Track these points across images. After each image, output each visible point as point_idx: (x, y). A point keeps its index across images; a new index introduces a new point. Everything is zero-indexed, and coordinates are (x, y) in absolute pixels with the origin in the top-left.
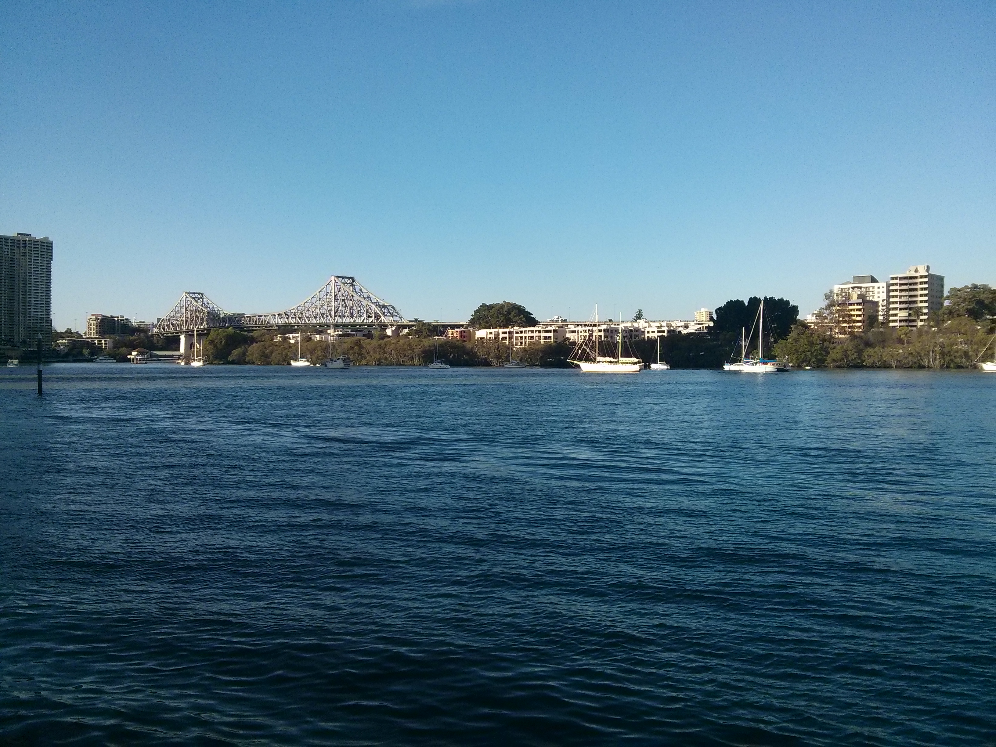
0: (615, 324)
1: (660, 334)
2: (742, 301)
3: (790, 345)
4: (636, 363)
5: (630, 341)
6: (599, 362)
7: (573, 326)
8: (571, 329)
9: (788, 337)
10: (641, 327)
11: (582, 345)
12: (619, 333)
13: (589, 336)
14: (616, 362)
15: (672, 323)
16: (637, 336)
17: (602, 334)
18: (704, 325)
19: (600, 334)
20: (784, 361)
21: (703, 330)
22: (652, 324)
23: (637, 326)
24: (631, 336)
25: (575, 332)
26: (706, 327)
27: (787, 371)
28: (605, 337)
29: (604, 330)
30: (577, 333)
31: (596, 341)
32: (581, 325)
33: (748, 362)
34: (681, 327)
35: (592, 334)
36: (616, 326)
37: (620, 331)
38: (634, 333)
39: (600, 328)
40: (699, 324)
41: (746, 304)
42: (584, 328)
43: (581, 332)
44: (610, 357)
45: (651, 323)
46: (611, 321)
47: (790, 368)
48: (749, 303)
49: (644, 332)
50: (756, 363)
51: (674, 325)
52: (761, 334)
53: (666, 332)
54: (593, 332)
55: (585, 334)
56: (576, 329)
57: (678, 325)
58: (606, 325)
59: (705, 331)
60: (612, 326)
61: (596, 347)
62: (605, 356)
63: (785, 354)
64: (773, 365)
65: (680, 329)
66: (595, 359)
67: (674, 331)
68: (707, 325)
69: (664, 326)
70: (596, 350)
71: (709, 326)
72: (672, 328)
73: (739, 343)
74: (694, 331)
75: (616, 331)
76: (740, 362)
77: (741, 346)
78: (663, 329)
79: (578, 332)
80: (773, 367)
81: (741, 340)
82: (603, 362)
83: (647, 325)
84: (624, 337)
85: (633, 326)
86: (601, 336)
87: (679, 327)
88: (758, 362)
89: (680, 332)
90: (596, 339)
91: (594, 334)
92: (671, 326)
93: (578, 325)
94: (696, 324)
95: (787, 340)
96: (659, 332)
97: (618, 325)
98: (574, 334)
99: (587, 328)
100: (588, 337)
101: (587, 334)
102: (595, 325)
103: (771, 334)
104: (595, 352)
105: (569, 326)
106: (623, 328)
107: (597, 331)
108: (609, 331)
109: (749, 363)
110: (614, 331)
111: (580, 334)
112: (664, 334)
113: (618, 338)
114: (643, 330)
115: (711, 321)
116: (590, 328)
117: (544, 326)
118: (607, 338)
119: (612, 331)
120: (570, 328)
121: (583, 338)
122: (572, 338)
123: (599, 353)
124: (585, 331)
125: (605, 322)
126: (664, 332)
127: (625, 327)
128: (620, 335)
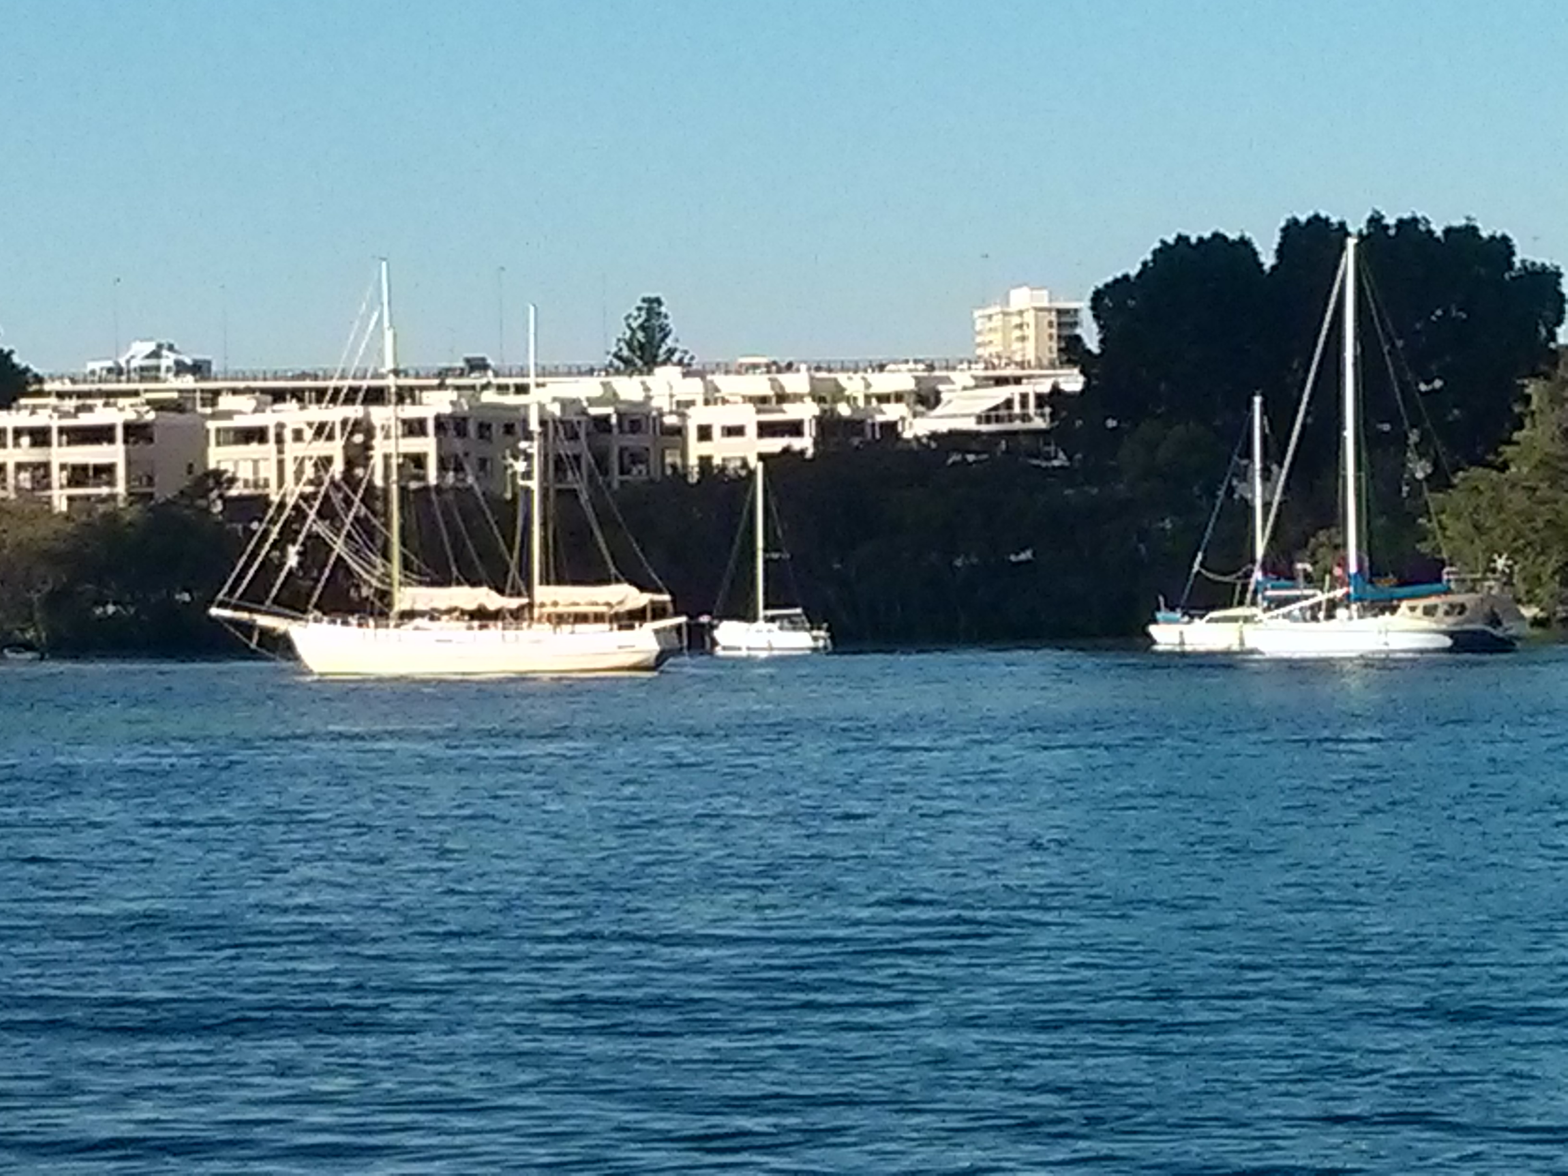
0: (502, 389)
1: (775, 445)
2: (1244, 243)
3: (1518, 500)
4: (636, 616)
5: (596, 491)
6: (408, 615)
7: (246, 403)
8: (239, 422)
9: (1509, 451)
10: (660, 402)
11: (300, 514)
12: (529, 436)
13: (350, 464)
14: (517, 615)
15: (842, 378)
16: (636, 459)
17: (427, 445)
18: (1030, 388)
19: (414, 445)
20: (1492, 585)
21: (1025, 418)
22: (726, 383)
23: (637, 396)
24: (601, 461)
25: (256, 435)
26: (1039, 397)
27: (1505, 645)
28: (442, 466)
29: (441, 423)
30: (272, 446)
31: (386, 491)
32: (298, 395)
33: (1287, 601)
34: (899, 397)
35: (367, 446)
36: (511, 399)
37: (534, 426)
38: (617, 442)
39: (410, 411)
40: (1000, 381)
41: (1268, 260)
42: (317, 413)
43: (298, 435)
44: (474, 584)
45: (718, 379)
46: (477, 365)
47: (1527, 630)
48: (1280, 252)
49: (679, 431)
50: (1332, 606)
51: (853, 385)
52: (1349, 434)
53: (810, 430)
54: (369, 433)
55: (322, 448)
56: (267, 419)
57: (876, 389)
58: (453, 395)
59: (1039, 423)
60: (489, 397)
61: (387, 525)
62: (443, 580)
63: (1492, 550)
64: (1429, 611)
65: (892, 412)
66: (385, 596)
67: (855, 425)
68: (1045, 387)
69: (798, 398)
70: (387, 543)
71: (1056, 390)
72: (844, 410)
73: (1231, 490)
74: (970, 424)
75: (509, 429)
76: (1241, 603)
77: (1248, 507)
78: (791, 412)
79: (280, 440)
80: (1427, 623)
81: (1244, 475)
82: (433, 615)
83: (693, 388)
84: (559, 460)
85: (611, 398)
86: (419, 460)
87: (883, 398)
88: (1346, 603)
89: (890, 428)
90: (386, 477)
91: (380, 447)
92: (839, 393)
93: (278, 396)
94: (981, 383)
95: (1504, 467)
96: (766, 430)
97: (522, 389)
98: (254, 449)
99: (335, 414)
100: (338, 468)
101: (336, 449)
102: (375, 396)
103: (1414, 437)
104: (386, 556)
105: (226, 402)
106: (556, 409)
107: (397, 429)
108: (472, 428)
109: (1295, 608)
110: (497, 431)
111: (292, 449)
112: (797, 444)
113: (520, 466)
114: (671, 420)
115: (1070, 362)
116: (355, 412)
117: (70, 404)
118: (459, 468)
119: (484, 428)
120: (229, 415)
121: (309, 472)
122: (245, 472)
123: (406, 565)
124: (321, 431)
125: (443, 374)
126: (795, 428)
127: (565, 404)
128: (534, 448)
